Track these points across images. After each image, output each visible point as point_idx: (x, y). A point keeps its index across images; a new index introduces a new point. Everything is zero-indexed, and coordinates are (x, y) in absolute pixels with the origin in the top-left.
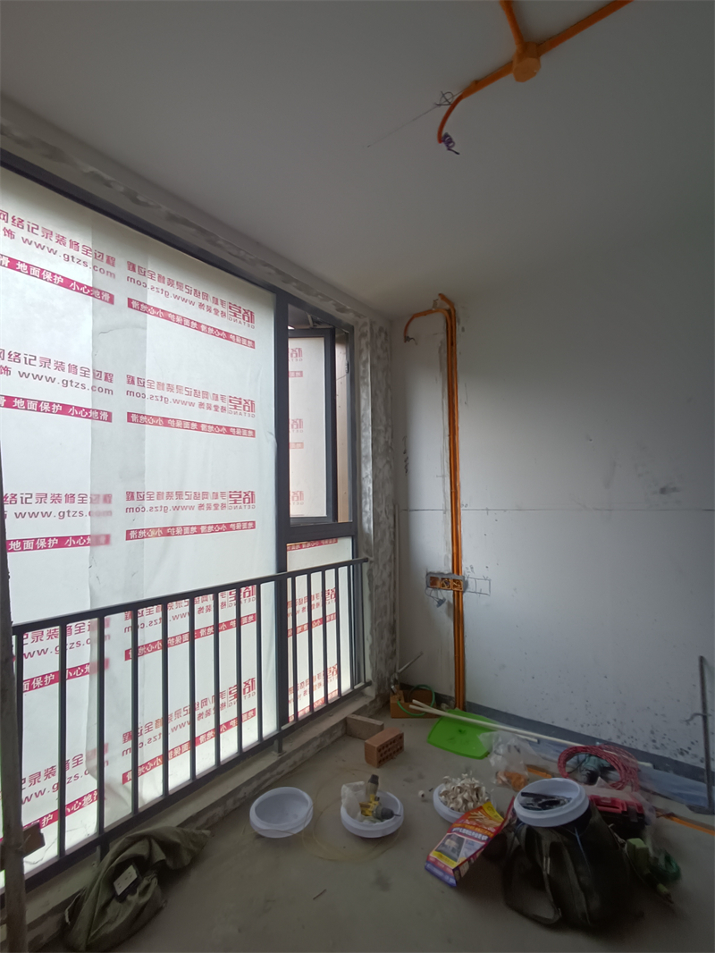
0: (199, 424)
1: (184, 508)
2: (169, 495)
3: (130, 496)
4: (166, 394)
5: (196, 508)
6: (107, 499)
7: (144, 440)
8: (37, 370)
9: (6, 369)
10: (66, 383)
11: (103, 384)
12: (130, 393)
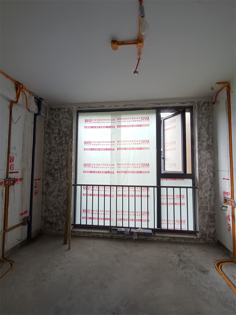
0: (133, 148)
1: (129, 167)
2: (126, 164)
3: (118, 164)
4: (125, 143)
5: (132, 167)
6: (113, 165)
7: (120, 153)
8: (103, 144)
9: (98, 144)
10: (106, 145)
11: (113, 143)
12: (118, 144)
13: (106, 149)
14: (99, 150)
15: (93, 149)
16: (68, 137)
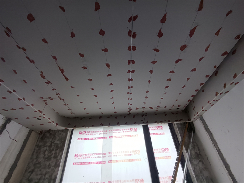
0: (125, 160)
4: (117, 154)
6: (104, 182)
7: (112, 166)
8: (94, 156)
9: (89, 157)
10: (98, 157)
11: (104, 156)
12: (109, 156)
13: (97, 163)
14: (89, 163)
15: (82, 163)
16: (58, 150)
